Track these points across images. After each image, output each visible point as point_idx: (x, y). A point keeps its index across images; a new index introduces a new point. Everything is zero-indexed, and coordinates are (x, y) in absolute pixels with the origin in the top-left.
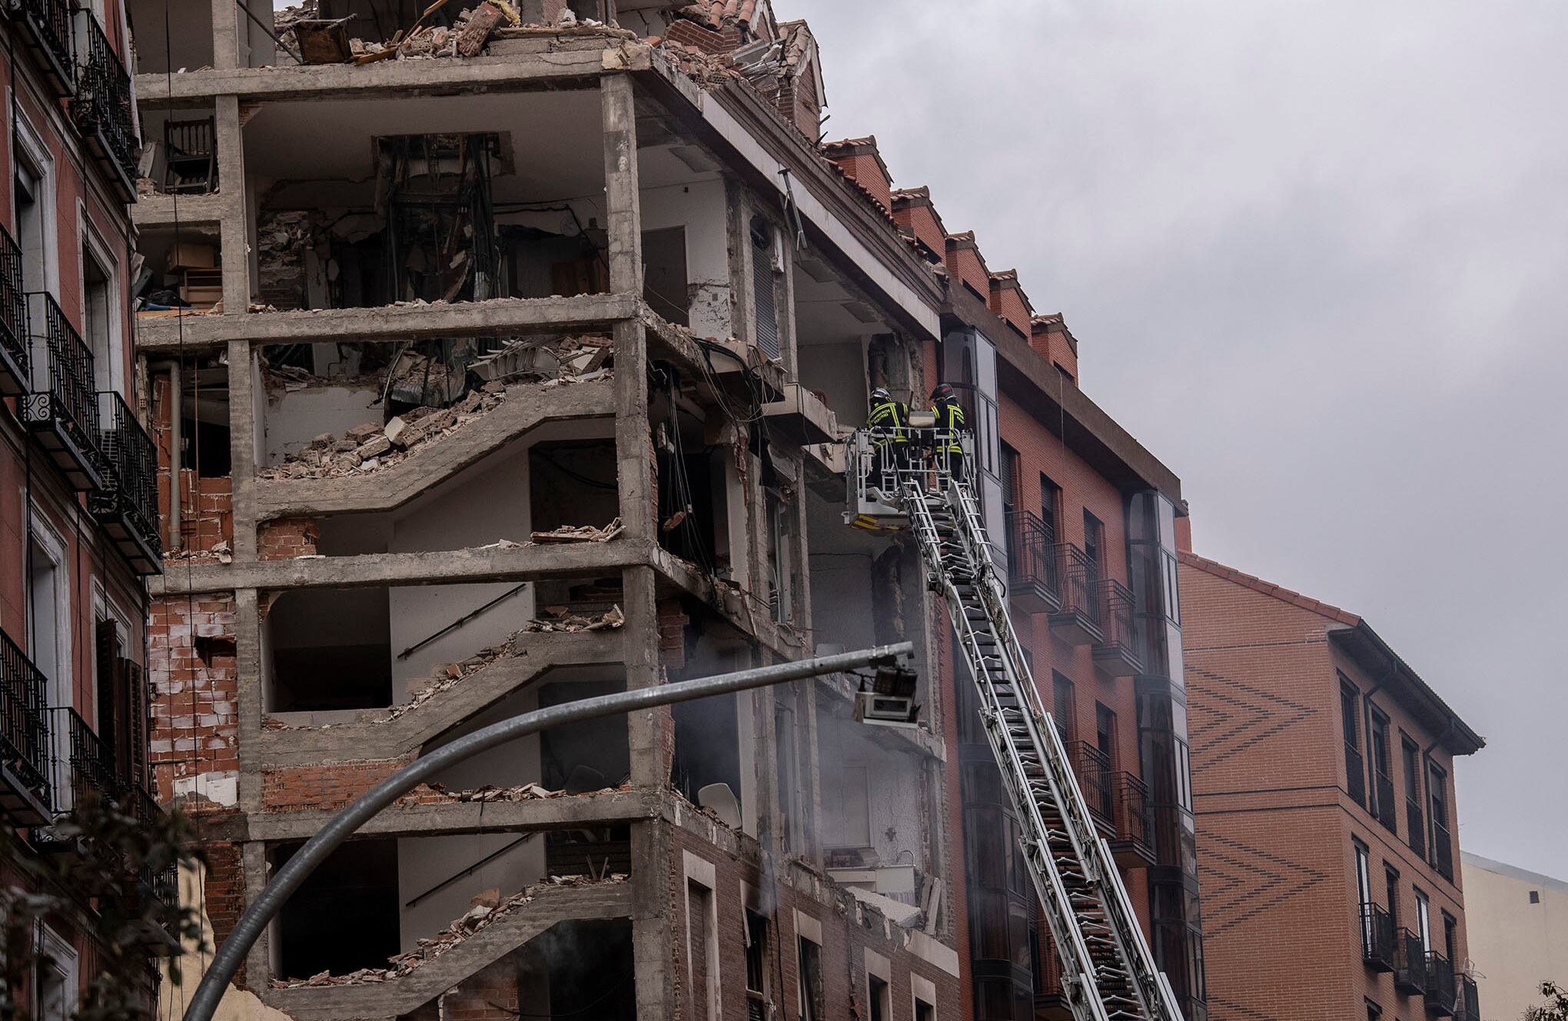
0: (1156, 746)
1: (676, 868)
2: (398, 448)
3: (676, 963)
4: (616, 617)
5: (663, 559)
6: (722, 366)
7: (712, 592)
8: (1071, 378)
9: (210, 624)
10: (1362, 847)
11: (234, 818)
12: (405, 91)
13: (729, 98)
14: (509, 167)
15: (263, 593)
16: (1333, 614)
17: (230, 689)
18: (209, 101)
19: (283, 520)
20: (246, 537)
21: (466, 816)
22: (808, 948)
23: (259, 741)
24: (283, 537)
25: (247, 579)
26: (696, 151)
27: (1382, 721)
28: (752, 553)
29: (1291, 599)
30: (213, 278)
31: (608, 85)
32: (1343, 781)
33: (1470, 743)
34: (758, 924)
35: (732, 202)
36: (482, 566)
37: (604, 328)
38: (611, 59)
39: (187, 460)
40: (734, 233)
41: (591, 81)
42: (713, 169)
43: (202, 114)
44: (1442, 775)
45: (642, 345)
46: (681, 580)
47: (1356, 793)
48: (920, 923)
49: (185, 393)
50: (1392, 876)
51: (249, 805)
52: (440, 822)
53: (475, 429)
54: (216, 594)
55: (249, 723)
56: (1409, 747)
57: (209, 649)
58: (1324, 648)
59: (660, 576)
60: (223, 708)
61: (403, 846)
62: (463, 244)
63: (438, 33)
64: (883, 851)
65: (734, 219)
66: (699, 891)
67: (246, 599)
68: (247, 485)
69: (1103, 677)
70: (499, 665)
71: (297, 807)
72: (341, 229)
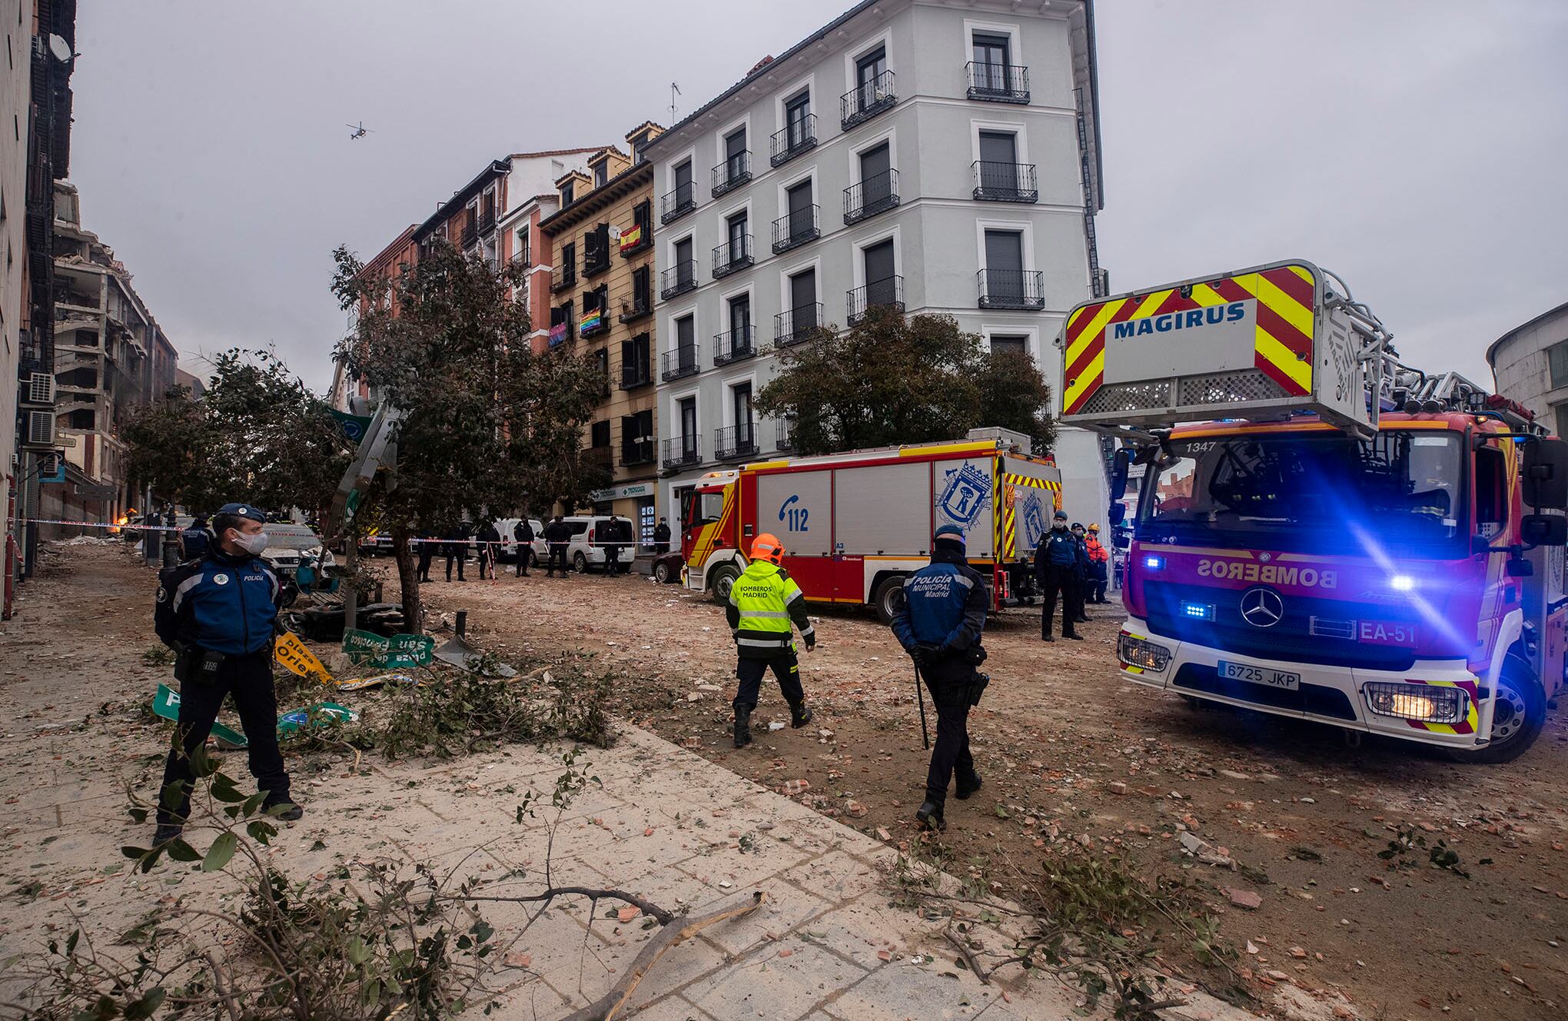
31: (103, 276)
37: (97, 315)
38: (104, 272)
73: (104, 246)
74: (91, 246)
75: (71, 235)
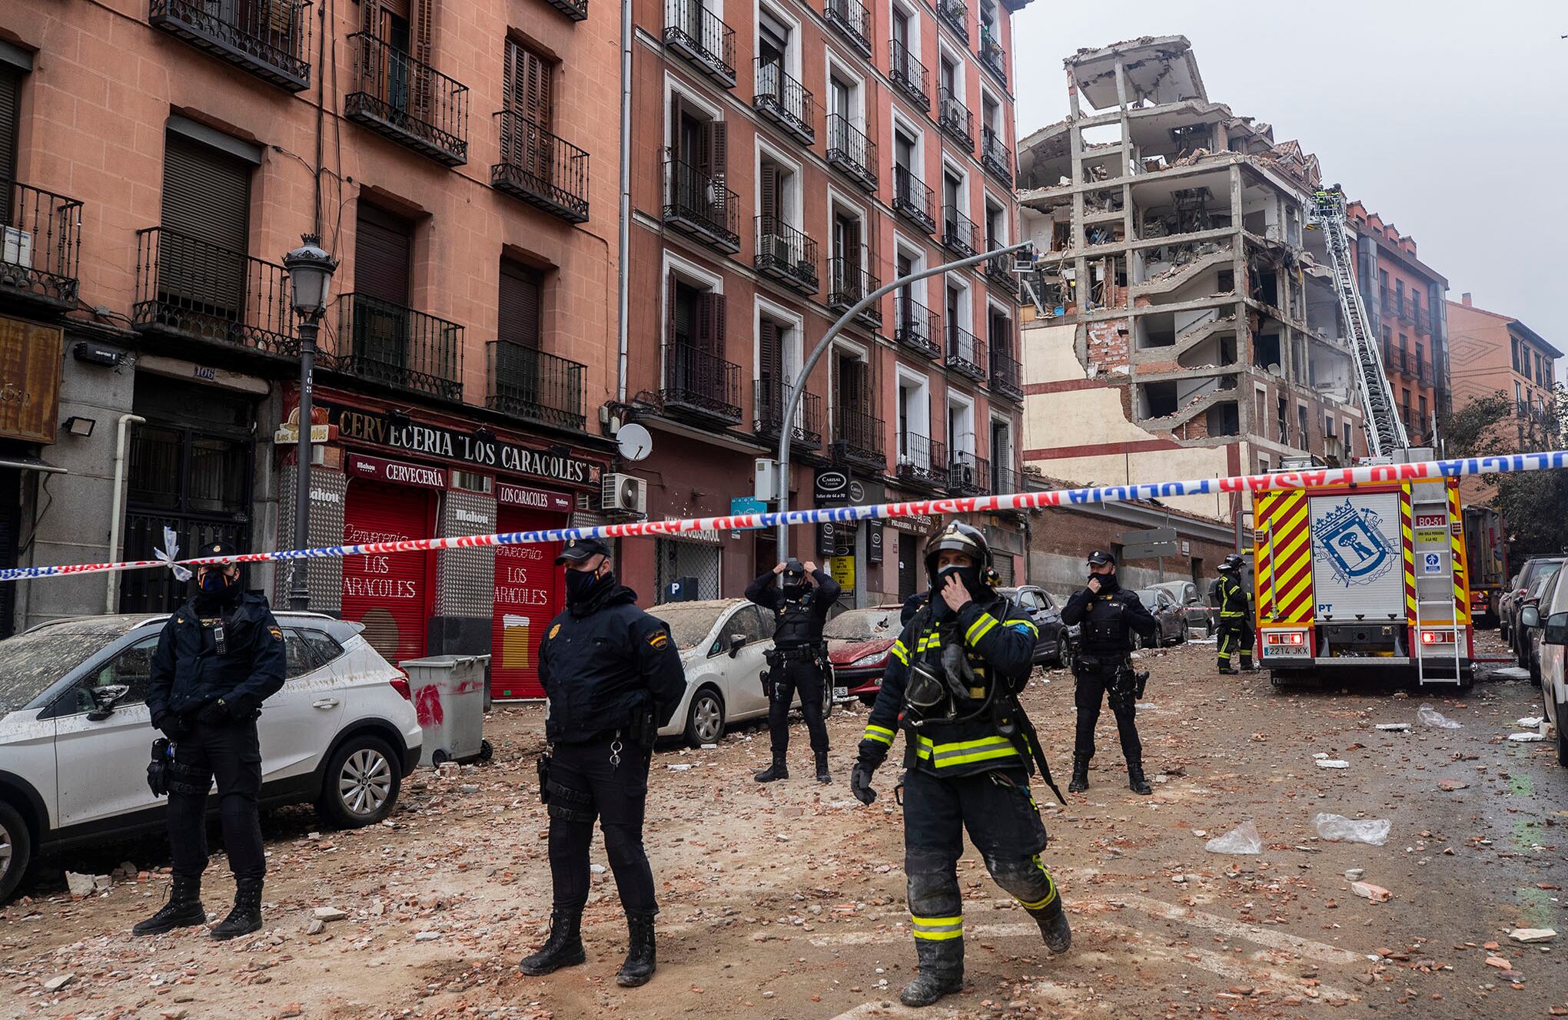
0: (1438, 355)
1: (1251, 386)
2: (1173, 275)
3: (1252, 412)
4: (1234, 317)
5: (1249, 301)
6: (1271, 246)
7: (1267, 310)
8: (1414, 255)
9: (1121, 326)
10: (1518, 383)
11: (1129, 377)
12: (1174, 177)
13: (1273, 170)
14: (1212, 197)
15: (1136, 317)
16: (1509, 319)
17: (1127, 343)
18: (1121, 186)
19: (1141, 297)
20: (1131, 302)
21: (1191, 374)
22: (1302, 409)
23: (1134, 356)
24: (1141, 302)
25: (1132, 312)
26: (1265, 187)
27: (1527, 349)
28: (1284, 299)
29: (1495, 316)
30: (1122, 234)
31: (1231, 168)
32: (1512, 366)
33: (1560, 355)
34: (1283, 402)
35: (1279, 201)
36: (1195, 305)
37: (1230, 237)
38: (1232, 161)
39: (1116, 283)
40: (1279, 210)
41: (1227, 168)
42: (1272, 193)
43: (1119, 190)
44: (1550, 364)
45: (1242, 240)
46: (1255, 306)
47: (1516, 368)
48: (1347, 403)
49: (1116, 265)
50: (1529, 392)
51: (1132, 374)
52: (1184, 376)
53: (1194, 268)
54: (1123, 318)
55: (1132, 351)
56: (1537, 356)
57: (1121, 333)
58: (1506, 329)
59: (1247, 305)
60: (1125, 348)
61: (1178, 382)
62: (1197, 219)
63: (1184, 160)
64: (1337, 383)
65: (1279, 206)
66: (1261, 393)
67: (1131, 319)
68: (1131, 288)
69: (1419, 335)
70: (1200, 332)
71: (1145, 374)
72: (1169, 221)
73: (1247, 120)
74: (1227, 128)
75: (1192, 120)
